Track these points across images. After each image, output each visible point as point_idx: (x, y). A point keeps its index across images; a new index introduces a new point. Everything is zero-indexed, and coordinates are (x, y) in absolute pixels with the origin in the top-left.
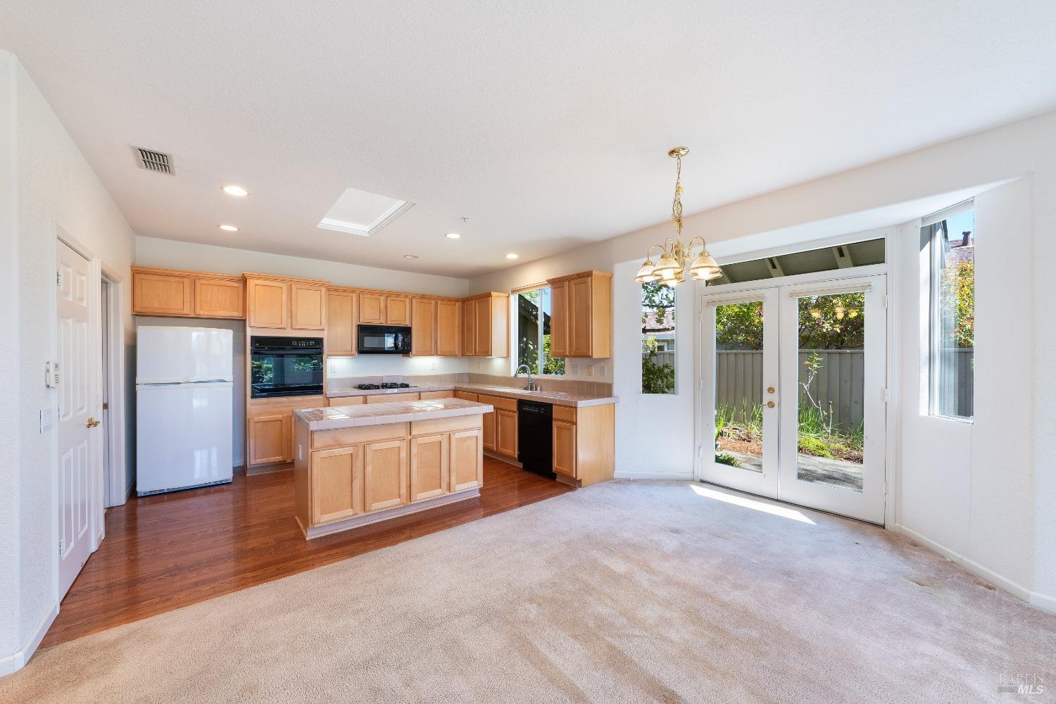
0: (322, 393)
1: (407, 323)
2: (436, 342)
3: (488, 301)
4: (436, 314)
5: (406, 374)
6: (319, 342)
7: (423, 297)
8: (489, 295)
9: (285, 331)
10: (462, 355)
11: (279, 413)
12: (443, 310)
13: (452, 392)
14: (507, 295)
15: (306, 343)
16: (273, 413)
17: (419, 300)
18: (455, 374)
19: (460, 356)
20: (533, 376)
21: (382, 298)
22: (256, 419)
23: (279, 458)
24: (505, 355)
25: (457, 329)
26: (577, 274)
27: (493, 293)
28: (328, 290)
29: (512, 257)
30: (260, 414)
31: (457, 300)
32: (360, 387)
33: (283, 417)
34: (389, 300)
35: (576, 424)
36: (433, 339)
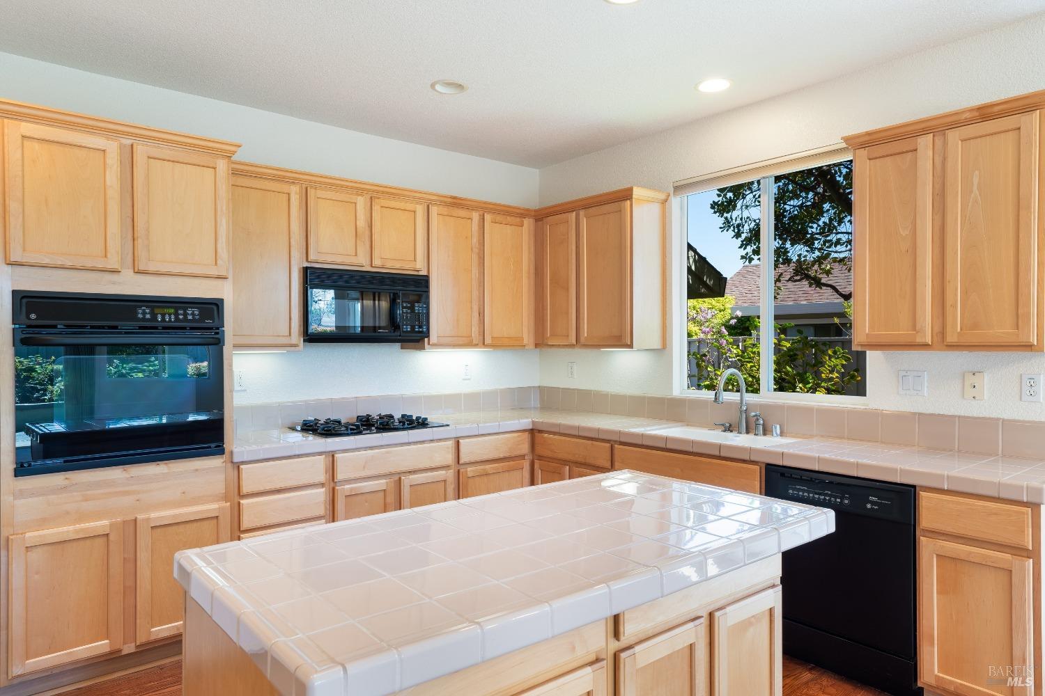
0: (220, 451)
1: (420, 267)
2: (481, 314)
3: (620, 211)
4: (482, 243)
5: (408, 391)
6: (212, 309)
7: (456, 203)
8: (626, 195)
9: (114, 277)
10: (537, 345)
11: (98, 515)
12: (500, 236)
13: (526, 435)
14: (663, 196)
15: (176, 315)
16: (82, 517)
17: (445, 210)
18: (511, 390)
19: (532, 346)
20: (750, 398)
21: (361, 202)
22: (32, 536)
23: (101, 646)
24: (656, 344)
25: (525, 281)
26: (979, 109)
27: (637, 192)
28: (235, 173)
29: (715, 86)
30: (43, 522)
31: (522, 214)
32: (310, 428)
33: (111, 525)
34: (376, 208)
35: (1034, 554)
36: (475, 308)
